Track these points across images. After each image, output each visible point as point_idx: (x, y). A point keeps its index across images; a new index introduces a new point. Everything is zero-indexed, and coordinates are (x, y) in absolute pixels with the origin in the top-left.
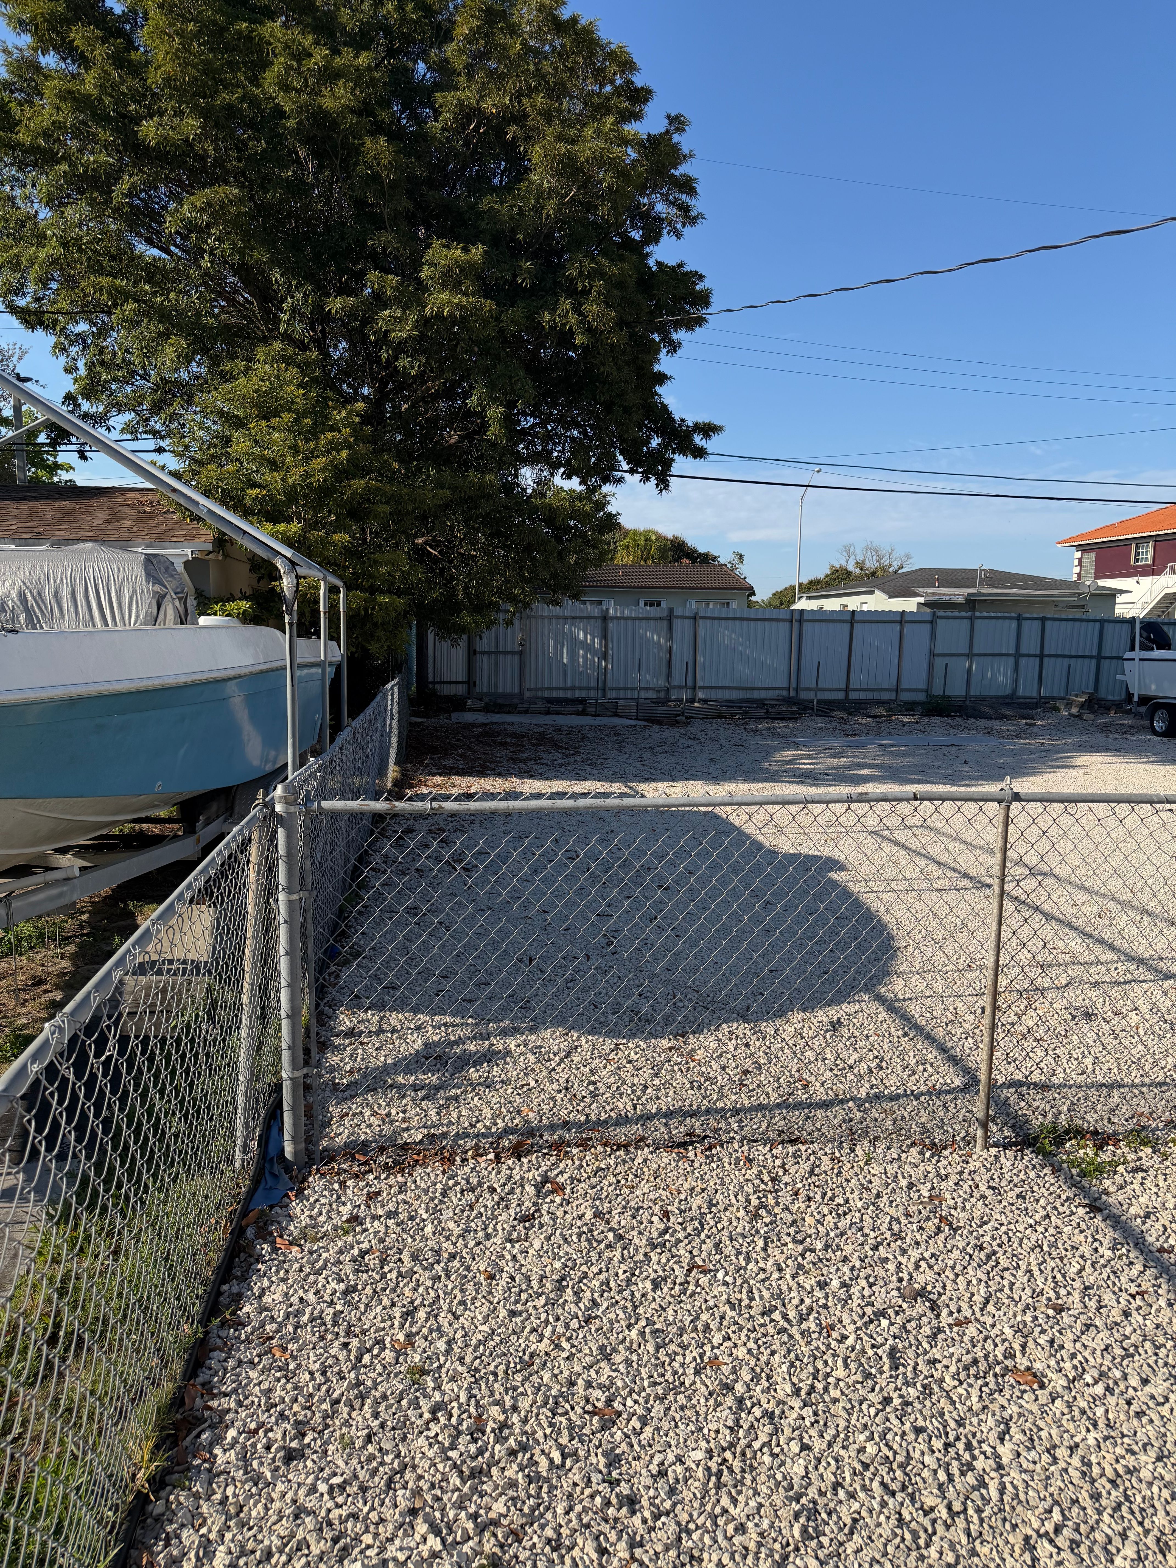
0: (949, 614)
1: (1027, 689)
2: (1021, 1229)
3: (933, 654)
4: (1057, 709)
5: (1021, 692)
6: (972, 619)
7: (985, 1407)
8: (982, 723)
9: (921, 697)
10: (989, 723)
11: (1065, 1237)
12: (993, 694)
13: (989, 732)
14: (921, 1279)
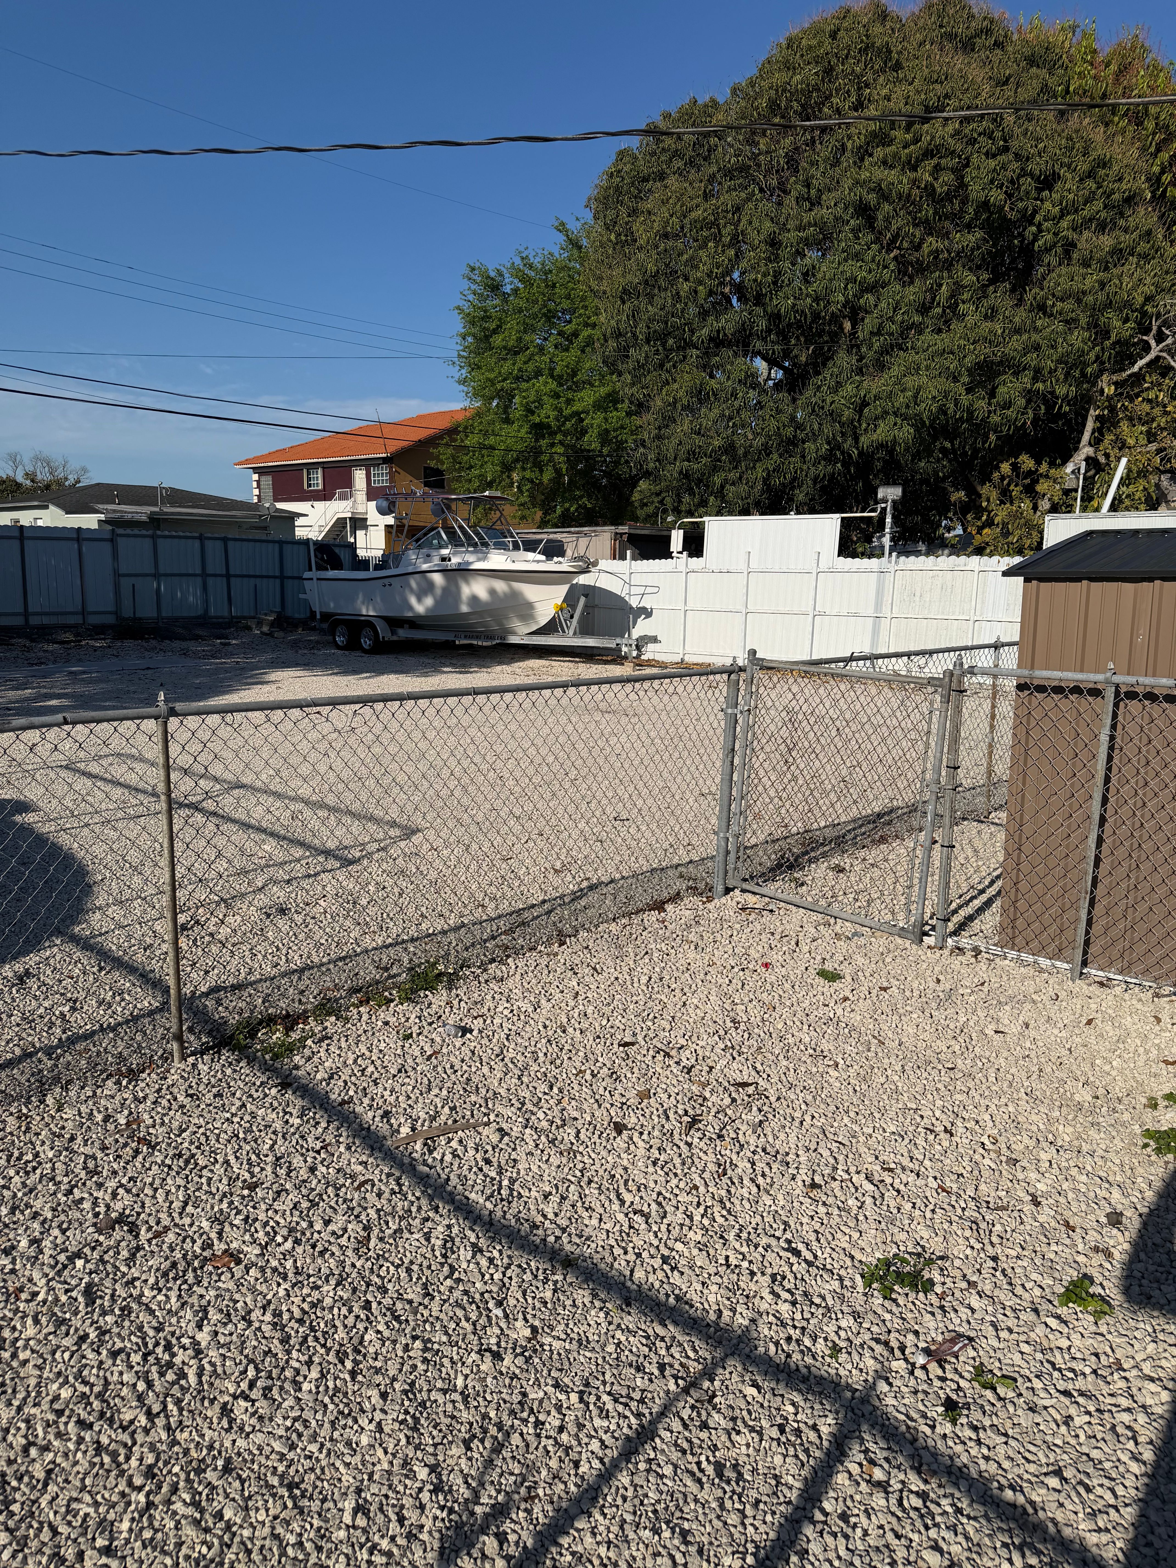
0: (129, 531)
1: (218, 609)
2: (218, 1124)
3: (117, 575)
4: (249, 628)
5: (212, 612)
6: (153, 537)
7: (183, 1305)
8: (177, 644)
9: (110, 620)
10: (185, 644)
11: (259, 1119)
12: (185, 614)
13: (185, 653)
14: (118, 1206)
